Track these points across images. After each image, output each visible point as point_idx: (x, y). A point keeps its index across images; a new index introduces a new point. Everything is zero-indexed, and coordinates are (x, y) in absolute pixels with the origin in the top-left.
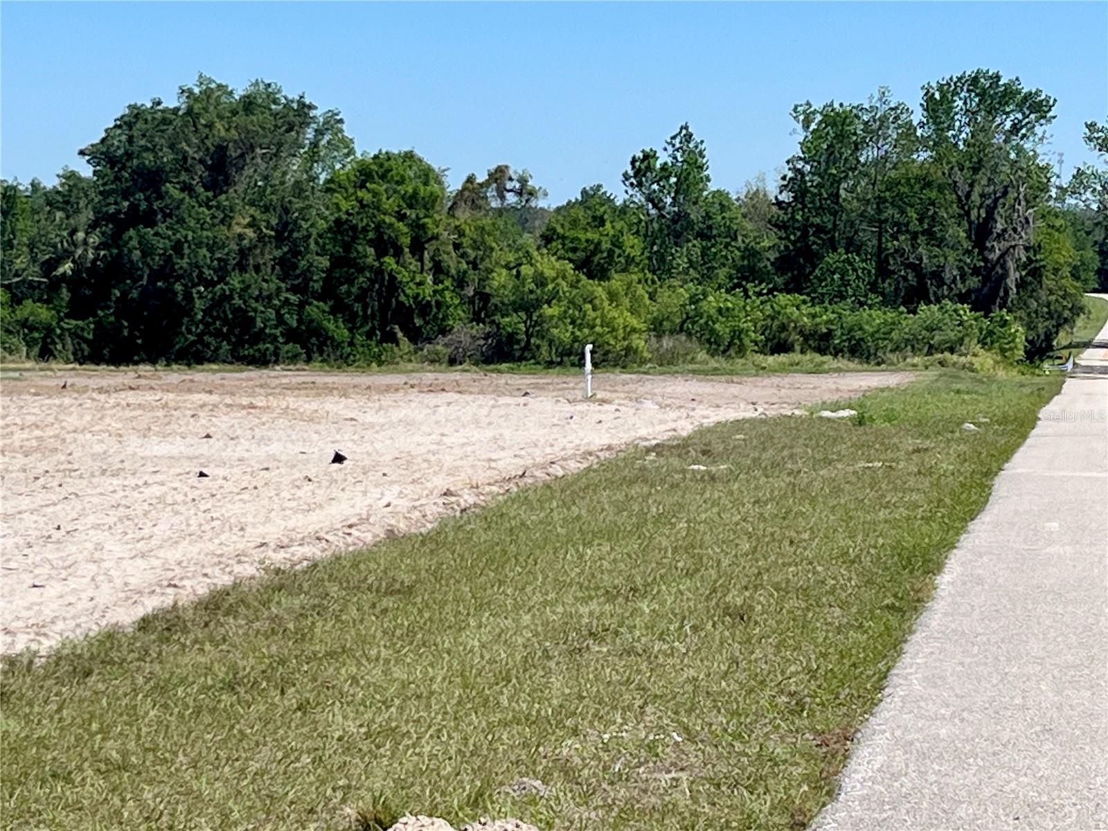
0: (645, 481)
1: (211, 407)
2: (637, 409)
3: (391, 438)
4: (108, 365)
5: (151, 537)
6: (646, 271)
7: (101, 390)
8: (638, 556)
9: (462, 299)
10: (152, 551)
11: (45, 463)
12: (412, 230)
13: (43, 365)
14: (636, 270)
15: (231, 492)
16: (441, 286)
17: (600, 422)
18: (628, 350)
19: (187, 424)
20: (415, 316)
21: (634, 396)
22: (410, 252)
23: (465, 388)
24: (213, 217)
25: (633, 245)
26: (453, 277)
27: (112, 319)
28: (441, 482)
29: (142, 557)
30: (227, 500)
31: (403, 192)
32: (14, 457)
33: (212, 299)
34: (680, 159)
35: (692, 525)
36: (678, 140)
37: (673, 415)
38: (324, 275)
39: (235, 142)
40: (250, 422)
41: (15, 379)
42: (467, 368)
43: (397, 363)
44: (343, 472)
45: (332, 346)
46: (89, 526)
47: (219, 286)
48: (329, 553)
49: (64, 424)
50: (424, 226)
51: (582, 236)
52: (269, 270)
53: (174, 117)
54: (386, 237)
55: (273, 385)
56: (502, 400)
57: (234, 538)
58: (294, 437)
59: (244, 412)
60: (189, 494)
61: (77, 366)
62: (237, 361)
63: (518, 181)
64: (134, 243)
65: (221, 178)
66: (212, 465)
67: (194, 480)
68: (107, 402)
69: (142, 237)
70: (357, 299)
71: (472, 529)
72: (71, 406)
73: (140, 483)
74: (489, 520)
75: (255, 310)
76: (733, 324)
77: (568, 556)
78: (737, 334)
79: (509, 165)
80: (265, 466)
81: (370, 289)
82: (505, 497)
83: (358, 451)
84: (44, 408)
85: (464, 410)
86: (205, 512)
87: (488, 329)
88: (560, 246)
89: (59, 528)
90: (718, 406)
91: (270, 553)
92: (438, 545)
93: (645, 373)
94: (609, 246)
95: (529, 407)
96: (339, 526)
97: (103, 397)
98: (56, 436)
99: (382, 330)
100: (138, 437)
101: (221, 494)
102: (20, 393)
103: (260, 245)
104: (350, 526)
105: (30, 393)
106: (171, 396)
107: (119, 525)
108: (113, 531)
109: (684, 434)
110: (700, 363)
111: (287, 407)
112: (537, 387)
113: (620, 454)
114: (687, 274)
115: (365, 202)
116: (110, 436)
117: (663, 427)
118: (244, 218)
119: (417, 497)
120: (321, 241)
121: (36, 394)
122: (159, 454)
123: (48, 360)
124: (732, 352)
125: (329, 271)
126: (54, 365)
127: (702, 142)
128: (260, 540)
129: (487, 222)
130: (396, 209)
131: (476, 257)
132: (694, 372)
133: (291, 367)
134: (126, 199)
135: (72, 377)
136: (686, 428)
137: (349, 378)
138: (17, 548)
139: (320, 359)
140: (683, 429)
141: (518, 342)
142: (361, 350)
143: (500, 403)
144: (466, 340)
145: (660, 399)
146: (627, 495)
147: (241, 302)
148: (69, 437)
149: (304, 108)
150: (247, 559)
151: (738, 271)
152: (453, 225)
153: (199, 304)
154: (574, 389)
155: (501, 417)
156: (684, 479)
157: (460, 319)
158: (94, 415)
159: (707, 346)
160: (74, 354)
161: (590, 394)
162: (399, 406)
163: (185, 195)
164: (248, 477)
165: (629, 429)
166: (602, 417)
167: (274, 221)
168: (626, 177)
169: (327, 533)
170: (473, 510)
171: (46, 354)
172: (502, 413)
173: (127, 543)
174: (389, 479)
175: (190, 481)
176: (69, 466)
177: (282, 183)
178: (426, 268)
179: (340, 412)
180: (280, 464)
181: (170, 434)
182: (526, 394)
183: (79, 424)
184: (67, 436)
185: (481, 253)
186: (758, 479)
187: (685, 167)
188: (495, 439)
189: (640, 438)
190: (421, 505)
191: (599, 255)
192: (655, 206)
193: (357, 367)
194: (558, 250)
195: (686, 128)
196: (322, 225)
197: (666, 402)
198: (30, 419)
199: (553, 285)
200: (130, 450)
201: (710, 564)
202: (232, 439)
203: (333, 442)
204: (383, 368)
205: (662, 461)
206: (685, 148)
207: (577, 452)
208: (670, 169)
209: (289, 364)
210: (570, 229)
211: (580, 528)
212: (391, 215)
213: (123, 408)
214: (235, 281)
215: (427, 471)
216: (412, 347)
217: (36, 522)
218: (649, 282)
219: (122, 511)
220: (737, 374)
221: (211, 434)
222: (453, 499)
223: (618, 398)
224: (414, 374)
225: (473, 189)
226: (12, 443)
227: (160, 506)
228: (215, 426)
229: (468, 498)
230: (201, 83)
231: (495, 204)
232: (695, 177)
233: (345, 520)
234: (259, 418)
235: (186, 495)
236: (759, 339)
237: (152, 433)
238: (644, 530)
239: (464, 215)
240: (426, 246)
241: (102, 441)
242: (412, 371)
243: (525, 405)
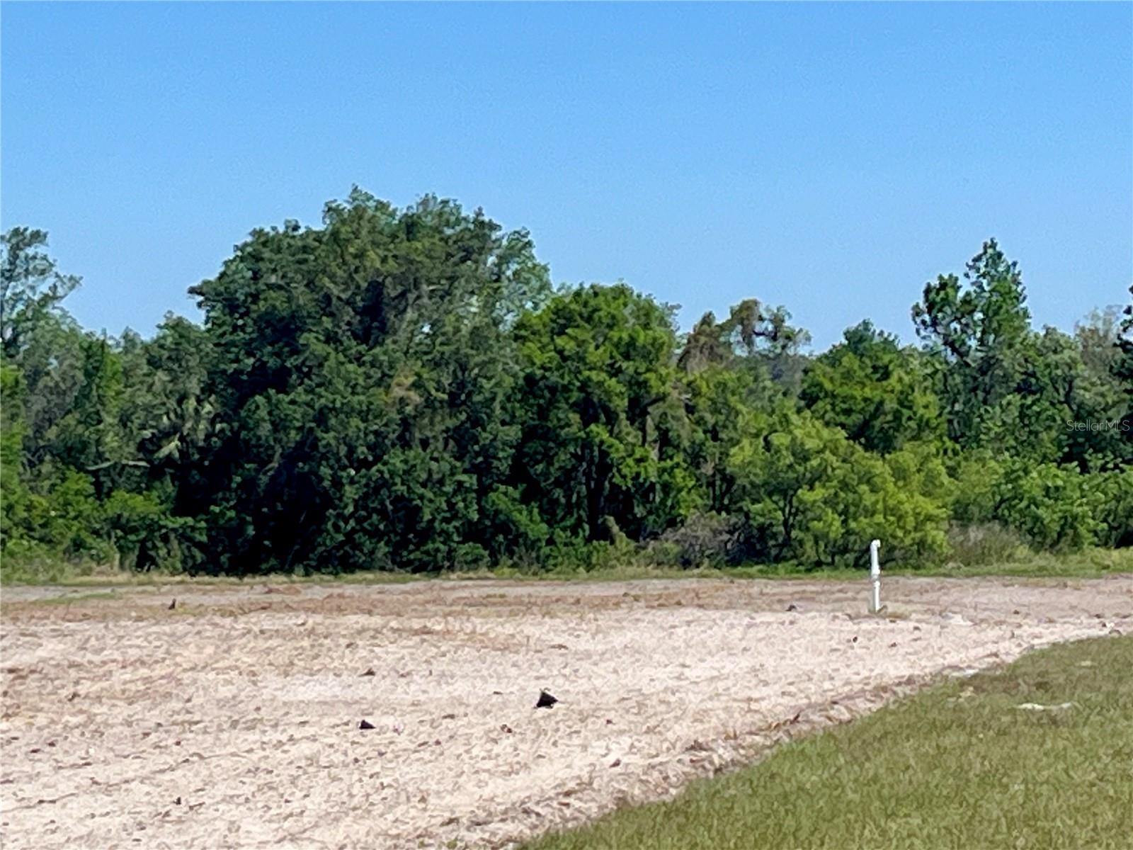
0: (962, 725)
1: (372, 633)
2: (942, 627)
3: (615, 671)
4: (227, 575)
5: (302, 812)
6: (945, 439)
7: (224, 612)
8: (961, 832)
9: (698, 480)
10: (305, 831)
11: (156, 712)
12: (631, 389)
13: (142, 577)
14: (932, 437)
15: (405, 750)
16: (669, 463)
17: (894, 645)
18: (922, 544)
19: (342, 657)
20: (635, 502)
21: (937, 609)
22: (628, 419)
23: (707, 601)
24: (368, 377)
25: (927, 403)
26: (685, 450)
27: (232, 514)
28: (685, 731)
29: (292, 840)
30: (401, 760)
31: (615, 339)
32: (114, 705)
33: (367, 485)
34: (987, 288)
35: (1031, 786)
36: (982, 265)
37: (993, 633)
38: (513, 451)
39: (394, 277)
40: (424, 653)
41: (104, 596)
42: (706, 572)
43: (613, 567)
44: (554, 720)
45: (525, 544)
46: (219, 799)
47: (374, 468)
48: (540, 831)
49: (178, 659)
50: (644, 384)
51: (858, 393)
52: (440, 445)
53: (317, 244)
54: (595, 400)
55: (449, 600)
56: (761, 618)
57: (413, 812)
58: (485, 673)
59: (417, 639)
60: (350, 752)
61: (188, 578)
62: (400, 567)
63: (771, 321)
64: (263, 413)
65: (375, 324)
66: (378, 712)
67: (354, 733)
68: (233, 628)
69: (273, 407)
70: (558, 483)
71: (731, 795)
72: (186, 635)
73: (284, 738)
74: (755, 783)
75: (422, 497)
76: (1065, 508)
77: (867, 832)
78: (1069, 523)
79: (759, 299)
80: (449, 711)
81: (575, 468)
82: (775, 750)
83: (572, 689)
84: (150, 638)
85: (709, 632)
86: (371, 776)
87: (733, 520)
88: (829, 407)
89: (179, 802)
90: (1051, 621)
91: (463, 833)
92: (688, 819)
93: (945, 575)
94: (896, 406)
95: (796, 626)
96: (552, 793)
97: (228, 621)
98: (169, 677)
99: (592, 521)
100: (279, 675)
101: (393, 751)
102: (117, 617)
103: (428, 411)
104: (568, 794)
105: (130, 619)
106: (319, 618)
107: (259, 797)
108: (251, 805)
109: (1010, 660)
110: (1019, 560)
111: (474, 632)
112: (804, 597)
113: (925, 689)
114: (1001, 440)
115: (566, 353)
116: (240, 674)
117: (981, 651)
118: (406, 377)
119: (654, 753)
120: (509, 406)
121: (139, 619)
122: (306, 697)
123: (148, 570)
124: (1063, 544)
125: (519, 447)
126: (155, 576)
127: (1015, 264)
128: (447, 815)
129: (729, 376)
130: (609, 361)
131: (716, 423)
132: (1013, 573)
133: (471, 574)
134: (250, 354)
135: (180, 593)
136: (1011, 652)
137: (549, 588)
138: (125, 830)
139: (510, 562)
140: (1007, 654)
141: (774, 536)
142: (564, 549)
143: (758, 621)
144: (703, 533)
145: (972, 611)
146: (938, 747)
147: (405, 488)
148: (187, 677)
149: (483, 228)
150: (431, 841)
151: (1070, 437)
152: (685, 381)
153: (350, 492)
154: (854, 599)
155: (760, 640)
156: (1015, 723)
157: (695, 507)
158: (217, 647)
159: (1030, 538)
160: (184, 562)
161: (878, 607)
162: (623, 628)
163: (329, 349)
164: (427, 728)
165: (935, 654)
166: (898, 639)
167: (446, 381)
168: (917, 312)
169: (538, 803)
170: (731, 768)
171: (145, 561)
172: (761, 635)
173: (270, 821)
174: (615, 728)
175: (350, 734)
176: (188, 717)
177: (457, 330)
178: (649, 439)
179: (543, 637)
180: (469, 710)
181: (319, 670)
182: (791, 608)
183: (200, 659)
184: (185, 675)
185: (722, 418)
186: (1116, 722)
187: (994, 299)
188: (754, 671)
189: (950, 667)
190: (661, 764)
191: (881, 419)
192: (954, 350)
193: (559, 573)
194: (826, 412)
195: (993, 245)
196: (509, 381)
197: (981, 616)
198: (133, 653)
199: (818, 460)
200: (267, 694)
201: (1060, 841)
202: (402, 676)
203: (538, 678)
204: (594, 573)
205: (982, 697)
206: (993, 272)
207: (867, 688)
208: (976, 302)
209: (469, 570)
210: (842, 385)
211: (879, 792)
212: (601, 369)
213: (256, 637)
214: (396, 459)
215: (666, 716)
216: (633, 544)
217: (148, 793)
218: (950, 453)
219: (263, 778)
220: (1071, 575)
221: (374, 670)
222: (704, 754)
223: (914, 611)
224: (635, 582)
225: (712, 332)
226: (111, 686)
227: (311, 770)
228: (379, 658)
229: (723, 753)
230: (354, 199)
231: (741, 352)
232: (1007, 311)
233: (559, 785)
234: (438, 648)
235: (345, 754)
236: (1099, 528)
237: (295, 669)
238: (965, 794)
239: (698, 369)
240: (650, 409)
241: (230, 682)
242: (634, 577)
243: (792, 623)
